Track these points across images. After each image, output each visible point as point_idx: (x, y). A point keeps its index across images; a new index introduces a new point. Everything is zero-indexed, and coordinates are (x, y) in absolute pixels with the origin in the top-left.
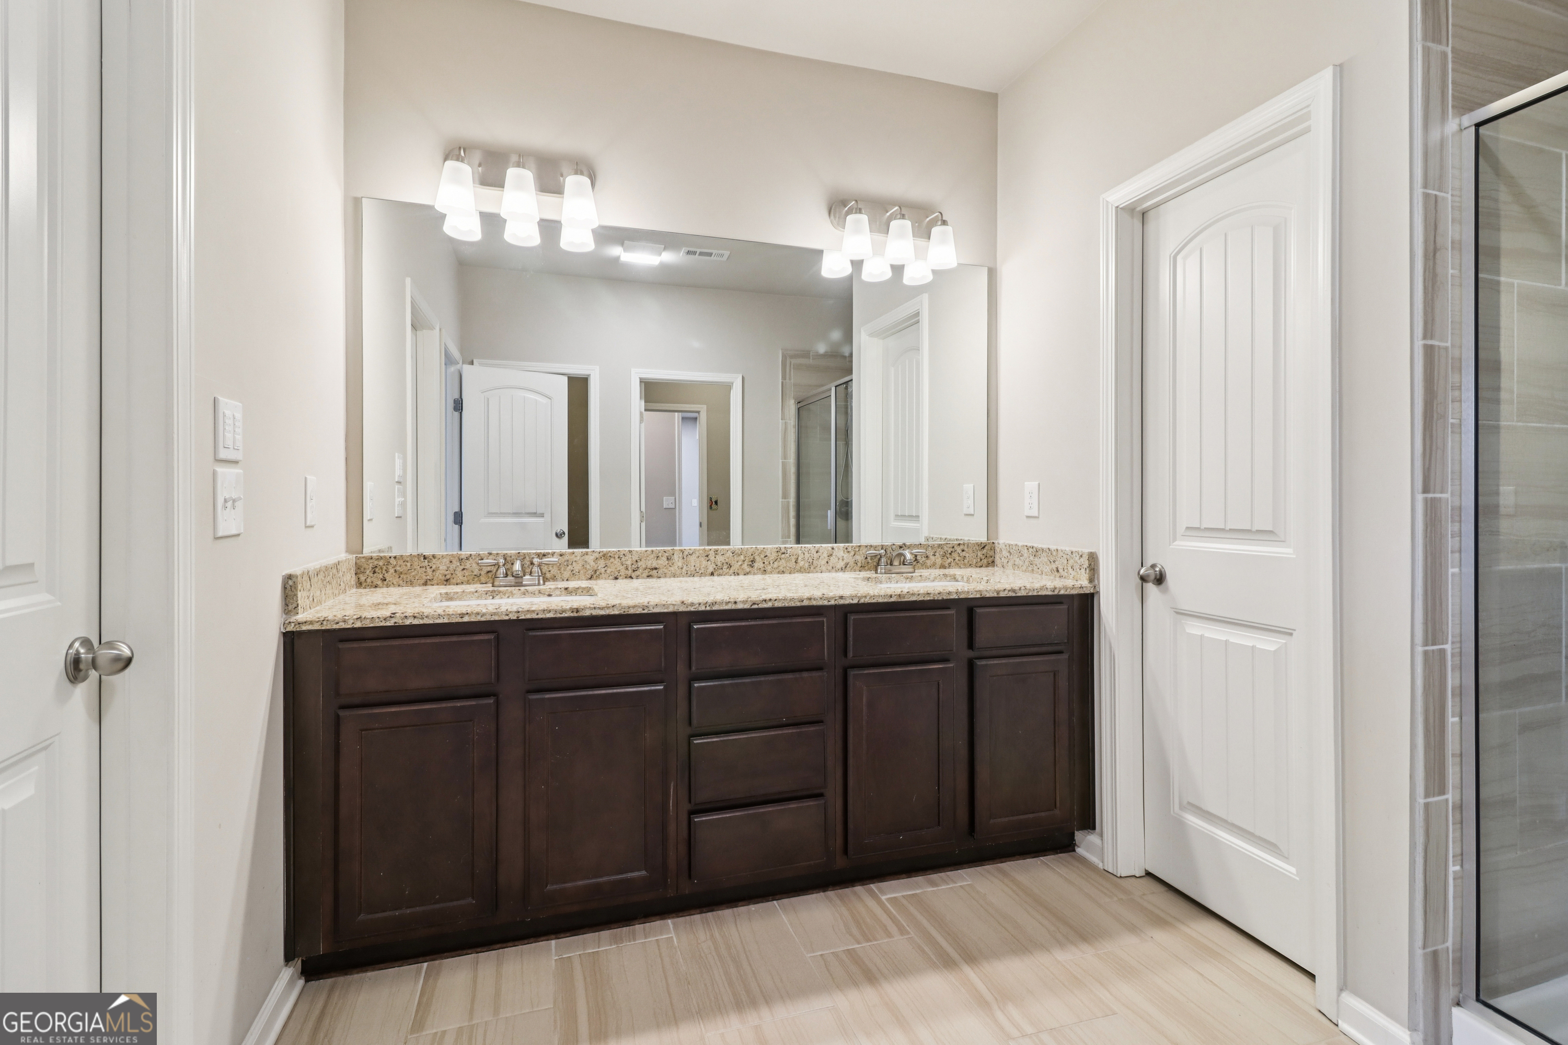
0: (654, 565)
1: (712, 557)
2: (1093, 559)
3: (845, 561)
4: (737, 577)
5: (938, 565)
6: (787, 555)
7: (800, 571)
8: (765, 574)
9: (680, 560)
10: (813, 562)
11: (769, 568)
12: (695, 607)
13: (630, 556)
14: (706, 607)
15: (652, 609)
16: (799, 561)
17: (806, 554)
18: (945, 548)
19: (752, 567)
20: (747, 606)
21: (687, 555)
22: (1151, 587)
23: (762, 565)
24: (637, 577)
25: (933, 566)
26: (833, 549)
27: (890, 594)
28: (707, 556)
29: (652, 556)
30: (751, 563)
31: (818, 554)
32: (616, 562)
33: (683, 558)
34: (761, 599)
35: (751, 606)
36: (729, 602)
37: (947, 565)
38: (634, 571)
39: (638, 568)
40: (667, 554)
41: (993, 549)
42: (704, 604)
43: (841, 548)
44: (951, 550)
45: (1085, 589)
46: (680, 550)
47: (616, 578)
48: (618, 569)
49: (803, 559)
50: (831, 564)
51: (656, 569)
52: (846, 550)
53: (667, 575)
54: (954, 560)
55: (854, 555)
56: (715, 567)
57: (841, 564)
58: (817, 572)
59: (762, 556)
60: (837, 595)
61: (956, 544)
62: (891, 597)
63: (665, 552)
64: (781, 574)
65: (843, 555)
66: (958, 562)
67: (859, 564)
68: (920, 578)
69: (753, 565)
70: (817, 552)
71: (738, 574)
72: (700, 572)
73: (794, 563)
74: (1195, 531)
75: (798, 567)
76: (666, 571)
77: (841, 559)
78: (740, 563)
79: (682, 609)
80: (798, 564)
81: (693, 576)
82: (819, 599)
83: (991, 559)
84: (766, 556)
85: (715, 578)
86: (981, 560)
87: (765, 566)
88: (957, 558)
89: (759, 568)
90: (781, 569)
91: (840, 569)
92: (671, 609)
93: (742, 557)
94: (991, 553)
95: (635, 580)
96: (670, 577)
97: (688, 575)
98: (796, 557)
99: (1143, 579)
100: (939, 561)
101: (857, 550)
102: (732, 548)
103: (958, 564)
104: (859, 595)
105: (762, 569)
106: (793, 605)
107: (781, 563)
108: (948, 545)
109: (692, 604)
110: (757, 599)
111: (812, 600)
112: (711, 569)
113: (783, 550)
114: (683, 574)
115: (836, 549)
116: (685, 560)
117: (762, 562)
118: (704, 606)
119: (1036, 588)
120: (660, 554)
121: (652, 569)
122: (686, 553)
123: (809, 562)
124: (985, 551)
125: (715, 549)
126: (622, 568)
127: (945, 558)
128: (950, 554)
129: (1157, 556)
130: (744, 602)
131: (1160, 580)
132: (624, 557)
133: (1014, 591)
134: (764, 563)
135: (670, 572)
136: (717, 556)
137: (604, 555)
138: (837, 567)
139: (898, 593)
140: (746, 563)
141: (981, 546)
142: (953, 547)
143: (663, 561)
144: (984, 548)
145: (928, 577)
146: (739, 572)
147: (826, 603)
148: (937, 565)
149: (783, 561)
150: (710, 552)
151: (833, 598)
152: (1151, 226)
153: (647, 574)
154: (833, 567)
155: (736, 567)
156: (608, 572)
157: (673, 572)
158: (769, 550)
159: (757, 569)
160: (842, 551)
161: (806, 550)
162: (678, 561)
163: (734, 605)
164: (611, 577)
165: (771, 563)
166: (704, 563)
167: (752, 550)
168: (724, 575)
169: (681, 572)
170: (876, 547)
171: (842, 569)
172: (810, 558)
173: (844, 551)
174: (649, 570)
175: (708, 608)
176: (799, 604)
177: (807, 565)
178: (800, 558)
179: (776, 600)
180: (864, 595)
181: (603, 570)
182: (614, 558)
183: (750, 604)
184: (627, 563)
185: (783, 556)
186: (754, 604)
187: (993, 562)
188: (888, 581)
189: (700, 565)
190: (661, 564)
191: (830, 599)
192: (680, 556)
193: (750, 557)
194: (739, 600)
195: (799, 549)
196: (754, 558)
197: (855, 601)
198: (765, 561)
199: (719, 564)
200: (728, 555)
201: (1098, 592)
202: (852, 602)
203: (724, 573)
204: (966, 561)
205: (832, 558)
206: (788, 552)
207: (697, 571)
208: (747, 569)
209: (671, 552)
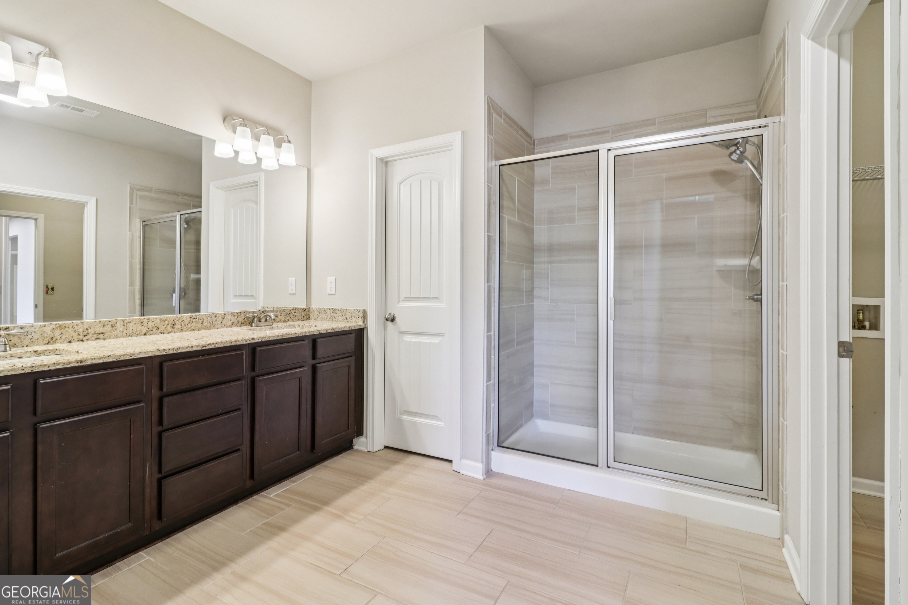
0: (101, 331)
1: (145, 323)
2: (365, 313)
3: (232, 321)
4: (163, 335)
6: (197, 319)
7: (205, 329)
8: (182, 332)
9: (121, 326)
10: (212, 323)
11: (184, 328)
12: (166, 352)
13: (82, 326)
14: (173, 351)
15: (137, 355)
16: (204, 323)
17: (209, 318)
18: (286, 312)
19: (174, 328)
20: (199, 348)
21: (127, 323)
22: (389, 323)
23: (180, 326)
24: (88, 340)
26: (225, 314)
27: (277, 335)
28: (142, 323)
29: (100, 325)
30: (172, 326)
31: (216, 318)
32: (70, 331)
33: (124, 325)
34: (208, 343)
35: (202, 348)
36: (188, 347)
37: (287, 321)
38: (85, 336)
39: (88, 333)
40: (111, 323)
41: (309, 311)
42: (172, 350)
43: (230, 314)
44: (289, 312)
45: (361, 326)
46: (121, 320)
47: (70, 342)
48: (72, 336)
49: (207, 321)
50: (223, 323)
51: (102, 333)
52: (232, 315)
53: (111, 337)
54: (291, 317)
55: (237, 317)
56: (147, 329)
57: (230, 323)
58: (215, 328)
59: (180, 321)
60: (250, 338)
61: (292, 309)
62: (278, 336)
63: (110, 322)
64: (193, 331)
65: (231, 318)
66: (293, 319)
67: (240, 323)
68: (277, 328)
69: (174, 327)
70: (215, 317)
71: (164, 333)
72: (136, 334)
73: (201, 324)
74: (407, 298)
75: (203, 327)
76: (111, 334)
77: (230, 320)
78: (165, 326)
79: (158, 354)
80: (203, 325)
81: (131, 336)
82: (241, 341)
83: (308, 316)
84: (183, 321)
85: (148, 336)
86: (304, 317)
87: (182, 327)
88: (292, 316)
89: (178, 328)
90: (193, 328)
91: (229, 326)
92: (150, 355)
93: (167, 322)
94: (308, 313)
95: (85, 342)
96: (113, 338)
97: (127, 336)
98: (202, 320)
99: (387, 320)
100: (283, 318)
101: (239, 314)
102: (159, 317)
103: (292, 320)
104: (262, 337)
105: (180, 329)
106: (226, 345)
107: (192, 325)
108: (288, 310)
109: (164, 350)
110: (205, 344)
111: (237, 342)
112: (144, 331)
113: (194, 317)
114: (124, 335)
115: (227, 315)
116: (125, 326)
117: (180, 325)
118: (172, 351)
119: (342, 327)
120: (106, 324)
121: (100, 334)
122: (126, 322)
123: (210, 323)
124: (305, 312)
125: (147, 318)
126: (75, 335)
127: (286, 316)
128: (289, 314)
129: (391, 310)
130: (197, 346)
131: (393, 320)
132: (76, 326)
133: (333, 329)
134: (181, 325)
135: (114, 335)
136: (149, 322)
137: (60, 326)
138: (227, 325)
139: (282, 334)
140: (169, 326)
141: (304, 310)
142: (290, 311)
143: (108, 328)
144: (305, 310)
145: (281, 327)
146: (164, 332)
147: (244, 343)
148: (282, 321)
149: (194, 323)
150: (144, 320)
151: (248, 339)
152: (389, 169)
153: (96, 337)
154: (225, 325)
155: (162, 329)
156: (63, 338)
157: (116, 335)
158: (185, 317)
159: (177, 329)
160: (231, 316)
161: (209, 316)
162: (120, 327)
163: (191, 349)
164: (65, 342)
165: (186, 325)
166: (140, 327)
167: (174, 317)
168: (154, 334)
169: (121, 334)
170: (249, 313)
171: (230, 326)
172: (211, 321)
173: (231, 315)
174: (97, 335)
175: (175, 352)
176: (229, 345)
177: (209, 325)
179: (216, 343)
180: (264, 337)
181: (59, 337)
182: (69, 327)
183: (201, 347)
184: (79, 330)
185: (194, 320)
186: (203, 347)
188: (260, 330)
189: (136, 329)
190: (107, 330)
191: (247, 340)
192: (122, 324)
193: (172, 322)
194: (194, 345)
195: (204, 315)
196: (175, 323)
197: (260, 340)
198: (182, 324)
199: (150, 328)
200: (157, 321)
201: (367, 328)
202: (258, 341)
203: (154, 333)
204: (296, 318)
205: (224, 320)
206: (197, 318)
207: (134, 333)
208: (170, 330)
209: (115, 322)
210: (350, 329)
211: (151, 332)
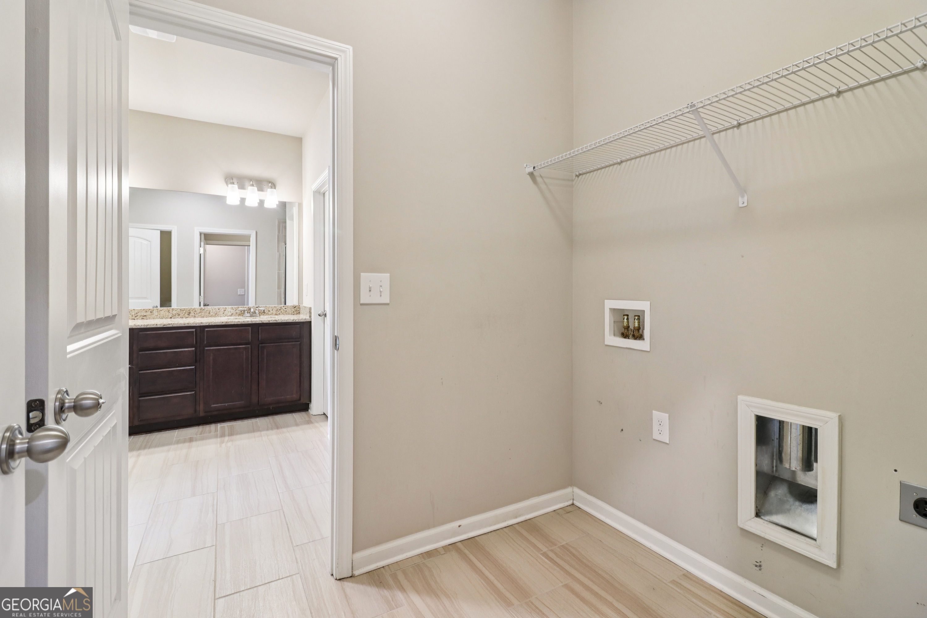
0: (144, 315)
2: (310, 309)
3: (231, 313)
4: (182, 319)
5: (274, 314)
6: (205, 311)
7: (211, 317)
8: (195, 318)
10: (217, 313)
11: (197, 316)
12: (140, 326)
16: (210, 313)
17: (214, 310)
18: (277, 308)
20: (161, 326)
23: (194, 314)
24: (137, 319)
25: (272, 314)
26: (226, 308)
29: (144, 311)
33: (158, 312)
36: (154, 325)
37: (278, 314)
38: (136, 317)
40: (150, 310)
41: (299, 308)
44: (280, 308)
45: (307, 320)
49: (213, 312)
50: (225, 313)
51: (145, 316)
54: (281, 312)
55: (236, 310)
58: (219, 317)
59: (194, 311)
60: (200, 322)
61: (282, 306)
66: (283, 313)
67: (238, 314)
69: (190, 314)
70: (219, 309)
71: (183, 318)
72: (166, 317)
73: (208, 314)
75: (210, 315)
76: (150, 317)
78: (184, 314)
84: (196, 311)
85: (172, 319)
86: (294, 312)
88: (283, 311)
90: (202, 316)
93: (185, 311)
94: (299, 309)
95: (136, 320)
96: (152, 319)
98: (209, 311)
100: (274, 312)
101: (237, 308)
104: (209, 322)
107: (202, 314)
109: (138, 325)
112: (170, 316)
113: (203, 309)
118: (143, 326)
120: (147, 311)
121: (144, 316)
122: (159, 310)
124: (295, 309)
126: (130, 316)
127: (277, 311)
128: (280, 310)
133: (276, 321)
135: (152, 317)
136: (173, 311)
138: (228, 315)
140: (186, 314)
143: (149, 313)
144: (295, 307)
146: (183, 317)
147: (196, 325)
149: (203, 313)
150: (170, 310)
153: (142, 318)
155: (182, 315)
157: (154, 317)
159: (192, 316)
162: (155, 313)
163: (156, 326)
165: (198, 313)
166: (167, 314)
167: (189, 309)
170: (245, 307)
173: (231, 309)
175: (145, 327)
176: (183, 325)
177: (214, 314)
178: (211, 312)
179: (174, 324)
180: (211, 322)
184: (132, 314)
185: (203, 311)
186: (164, 325)
187: (299, 313)
189: (165, 314)
192: (156, 311)
194: (159, 324)
196: (190, 312)
197: (208, 324)
199: (174, 314)
200: (178, 311)
202: (206, 325)
204: (287, 312)
205: (225, 311)
206: (206, 309)
207: (164, 316)
208: (187, 316)
209: (153, 310)
210: (294, 321)
211: (175, 317)
